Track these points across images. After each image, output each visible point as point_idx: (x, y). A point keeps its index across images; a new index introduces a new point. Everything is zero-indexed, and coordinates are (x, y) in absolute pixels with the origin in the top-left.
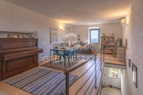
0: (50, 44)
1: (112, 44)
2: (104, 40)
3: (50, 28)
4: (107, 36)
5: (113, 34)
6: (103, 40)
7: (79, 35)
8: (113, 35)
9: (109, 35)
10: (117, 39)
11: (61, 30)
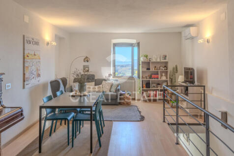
0: (24, 87)
1: (164, 78)
2: (148, 69)
3: (24, 36)
4: (154, 60)
5: (166, 56)
6: (145, 70)
7: (87, 57)
8: (165, 59)
9: (156, 59)
10: (174, 68)
11: (48, 44)
